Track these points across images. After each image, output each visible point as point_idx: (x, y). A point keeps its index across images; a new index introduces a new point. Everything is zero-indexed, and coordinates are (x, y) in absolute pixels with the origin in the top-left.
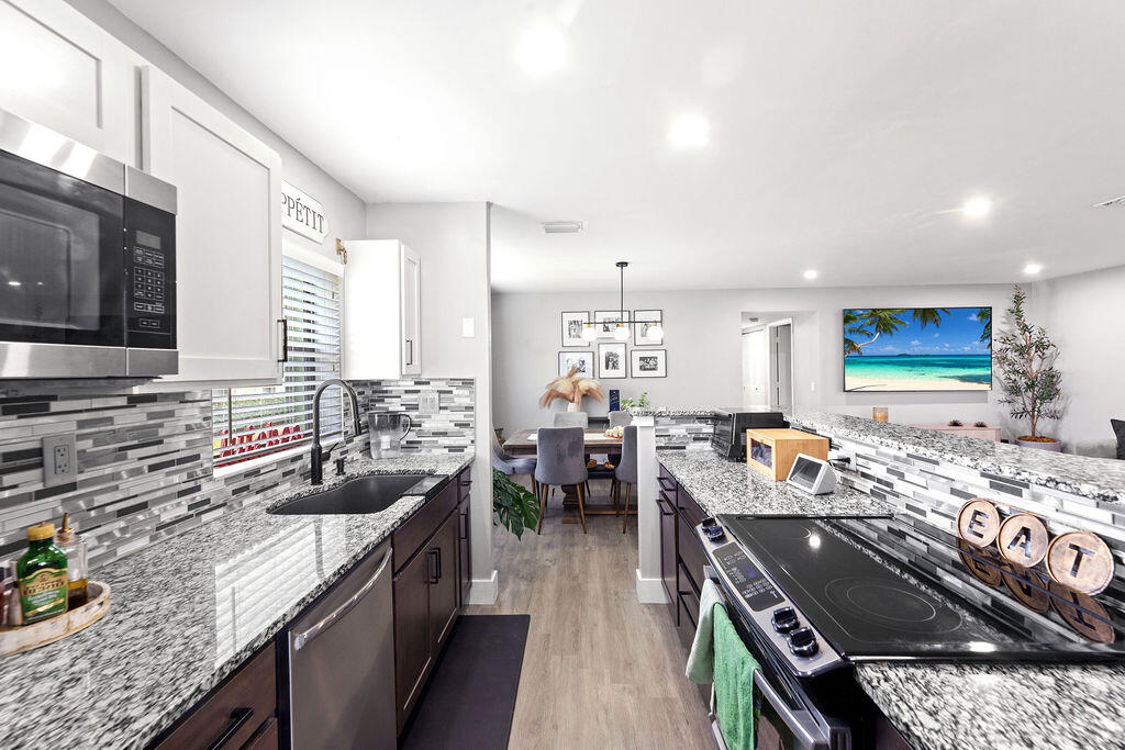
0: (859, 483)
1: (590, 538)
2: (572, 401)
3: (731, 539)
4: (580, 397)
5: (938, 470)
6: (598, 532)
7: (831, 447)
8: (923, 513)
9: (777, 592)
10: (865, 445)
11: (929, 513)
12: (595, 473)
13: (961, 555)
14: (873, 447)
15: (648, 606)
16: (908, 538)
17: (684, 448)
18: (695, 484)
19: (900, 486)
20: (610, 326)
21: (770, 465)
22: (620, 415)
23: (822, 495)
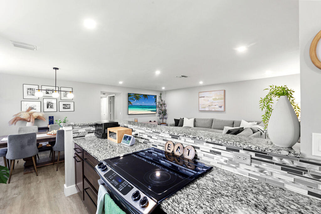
0: (140, 140)
1: (40, 177)
2: (29, 121)
3: (109, 169)
4: (33, 119)
5: (160, 135)
6: (44, 174)
7: (132, 131)
8: (156, 146)
9: (130, 185)
10: (142, 130)
11: (158, 146)
12: (42, 149)
13: (166, 156)
14: (144, 130)
15: (70, 197)
16: (153, 153)
17: (84, 136)
18: (91, 150)
19: (151, 140)
20: (49, 92)
21: (115, 139)
22: (54, 126)
23: (132, 145)
